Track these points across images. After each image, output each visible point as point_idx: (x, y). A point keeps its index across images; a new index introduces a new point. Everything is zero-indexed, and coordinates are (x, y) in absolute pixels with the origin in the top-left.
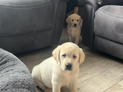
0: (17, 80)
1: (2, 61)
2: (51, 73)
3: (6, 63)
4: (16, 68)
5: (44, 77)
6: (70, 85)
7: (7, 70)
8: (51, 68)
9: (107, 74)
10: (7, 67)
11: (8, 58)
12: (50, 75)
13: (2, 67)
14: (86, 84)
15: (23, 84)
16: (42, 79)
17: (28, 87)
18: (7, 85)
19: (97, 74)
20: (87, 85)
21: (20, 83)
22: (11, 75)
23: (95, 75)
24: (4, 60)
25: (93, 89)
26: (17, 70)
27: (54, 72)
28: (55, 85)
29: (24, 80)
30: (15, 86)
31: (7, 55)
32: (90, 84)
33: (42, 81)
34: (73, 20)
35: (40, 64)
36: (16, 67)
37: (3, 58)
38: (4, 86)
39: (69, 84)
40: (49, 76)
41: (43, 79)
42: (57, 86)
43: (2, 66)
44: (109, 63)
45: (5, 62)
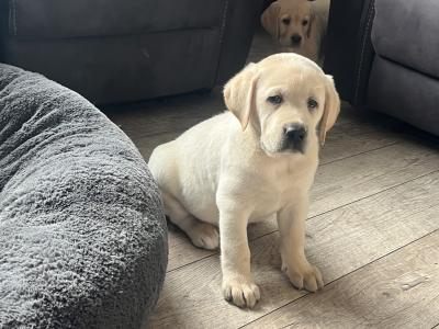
0: (102, 177)
1: (44, 114)
2: (215, 169)
3: (59, 122)
4: (96, 140)
5: (188, 183)
6: (281, 214)
7: (63, 146)
8: (214, 154)
9: (408, 194)
10: (63, 136)
11: (68, 108)
12: (210, 176)
13: (45, 137)
14: (334, 222)
15: (122, 191)
16: (181, 190)
17: (140, 202)
18: (69, 190)
19: (375, 191)
20: (339, 224)
21: (113, 187)
22: (81, 161)
23: (367, 194)
24: (52, 112)
25: (359, 239)
26: (100, 147)
27: (228, 163)
28: (229, 212)
29: (126, 178)
30: (95, 194)
31: (64, 98)
32: (348, 222)
33: (184, 197)
34: (287, 22)
35: (178, 139)
36: (95, 137)
37: (50, 107)
38: (56, 193)
39: (278, 213)
40: (207, 179)
41: (184, 190)
42: (236, 214)
43: (44, 134)
44: (416, 160)
45: (57, 120)
